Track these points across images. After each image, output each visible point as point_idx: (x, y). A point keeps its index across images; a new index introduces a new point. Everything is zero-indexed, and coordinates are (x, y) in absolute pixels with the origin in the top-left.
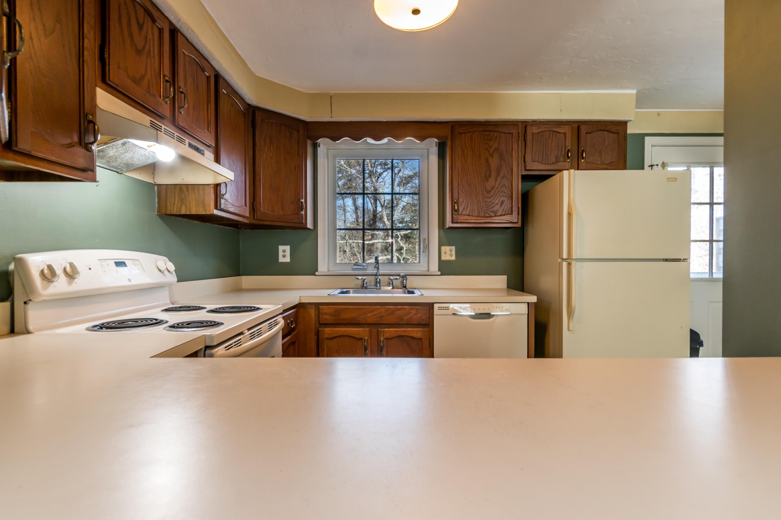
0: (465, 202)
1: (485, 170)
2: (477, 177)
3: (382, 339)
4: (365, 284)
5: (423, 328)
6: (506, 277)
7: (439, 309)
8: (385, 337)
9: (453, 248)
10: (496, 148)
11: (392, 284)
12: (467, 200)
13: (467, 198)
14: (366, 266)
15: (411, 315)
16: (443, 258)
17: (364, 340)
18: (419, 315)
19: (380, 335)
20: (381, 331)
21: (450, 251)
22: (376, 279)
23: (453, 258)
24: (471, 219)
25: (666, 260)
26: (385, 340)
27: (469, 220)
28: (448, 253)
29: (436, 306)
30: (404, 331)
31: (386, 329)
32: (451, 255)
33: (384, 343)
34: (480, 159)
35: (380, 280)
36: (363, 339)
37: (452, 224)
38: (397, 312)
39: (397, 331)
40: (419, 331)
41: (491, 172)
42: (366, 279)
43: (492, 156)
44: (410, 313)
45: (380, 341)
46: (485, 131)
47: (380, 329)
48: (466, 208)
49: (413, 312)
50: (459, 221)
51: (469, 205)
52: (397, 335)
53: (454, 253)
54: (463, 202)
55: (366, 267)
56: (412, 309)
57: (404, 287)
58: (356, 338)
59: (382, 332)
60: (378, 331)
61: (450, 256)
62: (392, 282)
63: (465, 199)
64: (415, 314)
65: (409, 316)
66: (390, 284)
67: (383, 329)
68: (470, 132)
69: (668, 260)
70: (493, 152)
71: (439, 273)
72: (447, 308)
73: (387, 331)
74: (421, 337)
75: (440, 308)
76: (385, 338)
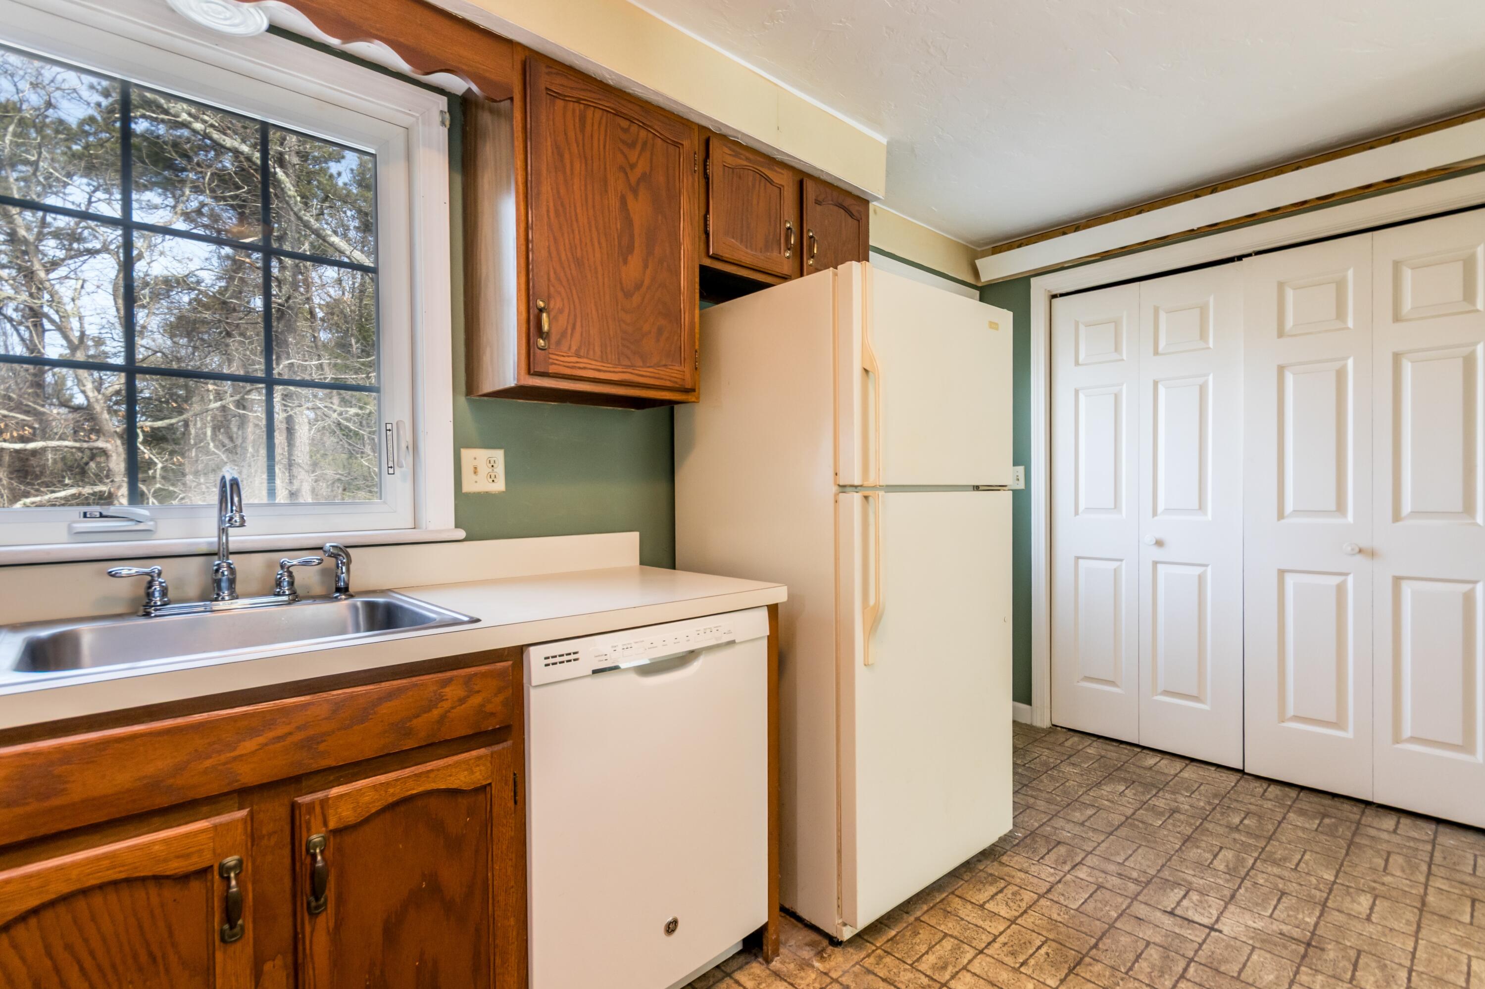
0: (566, 311)
1: (619, 226)
2: (599, 243)
3: (316, 838)
4: (157, 594)
5: (490, 745)
6: (635, 536)
7: (547, 665)
8: (332, 825)
9: (499, 455)
10: (645, 173)
11: (291, 584)
12: (572, 306)
13: (574, 302)
14: (152, 520)
15: (446, 705)
16: (468, 487)
17: (221, 875)
18: (476, 700)
19: (308, 823)
20: (311, 806)
21: (490, 466)
22: (217, 571)
23: (500, 486)
24: (585, 368)
25: (977, 488)
26: (332, 839)
27: (580, 368)
28: (484, 469)
29: (536, 656)
30: (417, 776)
31: (335, 791)
32: (493, 477)
33: (327, 852)
34: (606, 191)
35: (232, 570)
36: (216, 868)
37: (527, 376)
38: (385, 709)
39: (387, 784)
40: (479, 758)
41: (632, 237)
42: (159, 574)
43: (635, 191)
44: (441, 699)
45: (308, 850)
46: (617, 114)
47: (300, 800)
48: (569, 331)
49: (453, 692)
50: (552, 369)
51: (578, 324)
52: (391, 800)
53: (500, 469)
54: (561, 311)
55: (152, 523)
56: (449, 681)
57: (338, 590)
58: (168, 877)
59: (318, 810)
60: (294, 808)
61: (491, 480)
62: (290, 575)
63: (566, 301)
64: (462, 701)
65: (436, 713)
66: (279, 584)
67: (320, 795)
68: (578, 101)
69: (981, 488)
70: (638, 183)
71: (461, 534)
72: (572, 657)
73: (341, 797)
74: (484, 783)
75: (551, 662)
76: (331, 831)
